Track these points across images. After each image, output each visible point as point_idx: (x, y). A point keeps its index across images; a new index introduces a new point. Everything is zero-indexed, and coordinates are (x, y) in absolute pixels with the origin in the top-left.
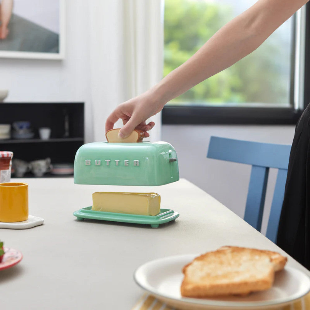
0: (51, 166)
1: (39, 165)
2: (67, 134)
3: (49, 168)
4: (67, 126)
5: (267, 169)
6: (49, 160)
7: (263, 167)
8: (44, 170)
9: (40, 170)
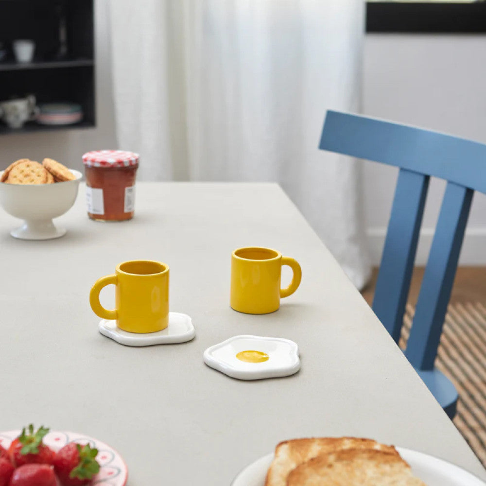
0: (37, 110)
1: (15, 109)
2: (63, 50)
3: (33, 114)
4: (63, 35)
5: (427, 179)
6: (32, 99)
7: (420, 174)
8: (24, 116)
9: (17, 117)
